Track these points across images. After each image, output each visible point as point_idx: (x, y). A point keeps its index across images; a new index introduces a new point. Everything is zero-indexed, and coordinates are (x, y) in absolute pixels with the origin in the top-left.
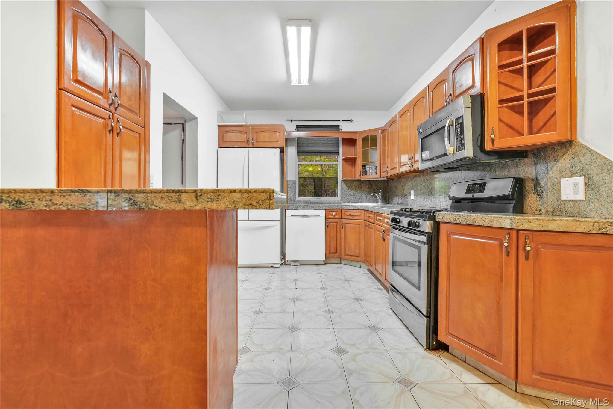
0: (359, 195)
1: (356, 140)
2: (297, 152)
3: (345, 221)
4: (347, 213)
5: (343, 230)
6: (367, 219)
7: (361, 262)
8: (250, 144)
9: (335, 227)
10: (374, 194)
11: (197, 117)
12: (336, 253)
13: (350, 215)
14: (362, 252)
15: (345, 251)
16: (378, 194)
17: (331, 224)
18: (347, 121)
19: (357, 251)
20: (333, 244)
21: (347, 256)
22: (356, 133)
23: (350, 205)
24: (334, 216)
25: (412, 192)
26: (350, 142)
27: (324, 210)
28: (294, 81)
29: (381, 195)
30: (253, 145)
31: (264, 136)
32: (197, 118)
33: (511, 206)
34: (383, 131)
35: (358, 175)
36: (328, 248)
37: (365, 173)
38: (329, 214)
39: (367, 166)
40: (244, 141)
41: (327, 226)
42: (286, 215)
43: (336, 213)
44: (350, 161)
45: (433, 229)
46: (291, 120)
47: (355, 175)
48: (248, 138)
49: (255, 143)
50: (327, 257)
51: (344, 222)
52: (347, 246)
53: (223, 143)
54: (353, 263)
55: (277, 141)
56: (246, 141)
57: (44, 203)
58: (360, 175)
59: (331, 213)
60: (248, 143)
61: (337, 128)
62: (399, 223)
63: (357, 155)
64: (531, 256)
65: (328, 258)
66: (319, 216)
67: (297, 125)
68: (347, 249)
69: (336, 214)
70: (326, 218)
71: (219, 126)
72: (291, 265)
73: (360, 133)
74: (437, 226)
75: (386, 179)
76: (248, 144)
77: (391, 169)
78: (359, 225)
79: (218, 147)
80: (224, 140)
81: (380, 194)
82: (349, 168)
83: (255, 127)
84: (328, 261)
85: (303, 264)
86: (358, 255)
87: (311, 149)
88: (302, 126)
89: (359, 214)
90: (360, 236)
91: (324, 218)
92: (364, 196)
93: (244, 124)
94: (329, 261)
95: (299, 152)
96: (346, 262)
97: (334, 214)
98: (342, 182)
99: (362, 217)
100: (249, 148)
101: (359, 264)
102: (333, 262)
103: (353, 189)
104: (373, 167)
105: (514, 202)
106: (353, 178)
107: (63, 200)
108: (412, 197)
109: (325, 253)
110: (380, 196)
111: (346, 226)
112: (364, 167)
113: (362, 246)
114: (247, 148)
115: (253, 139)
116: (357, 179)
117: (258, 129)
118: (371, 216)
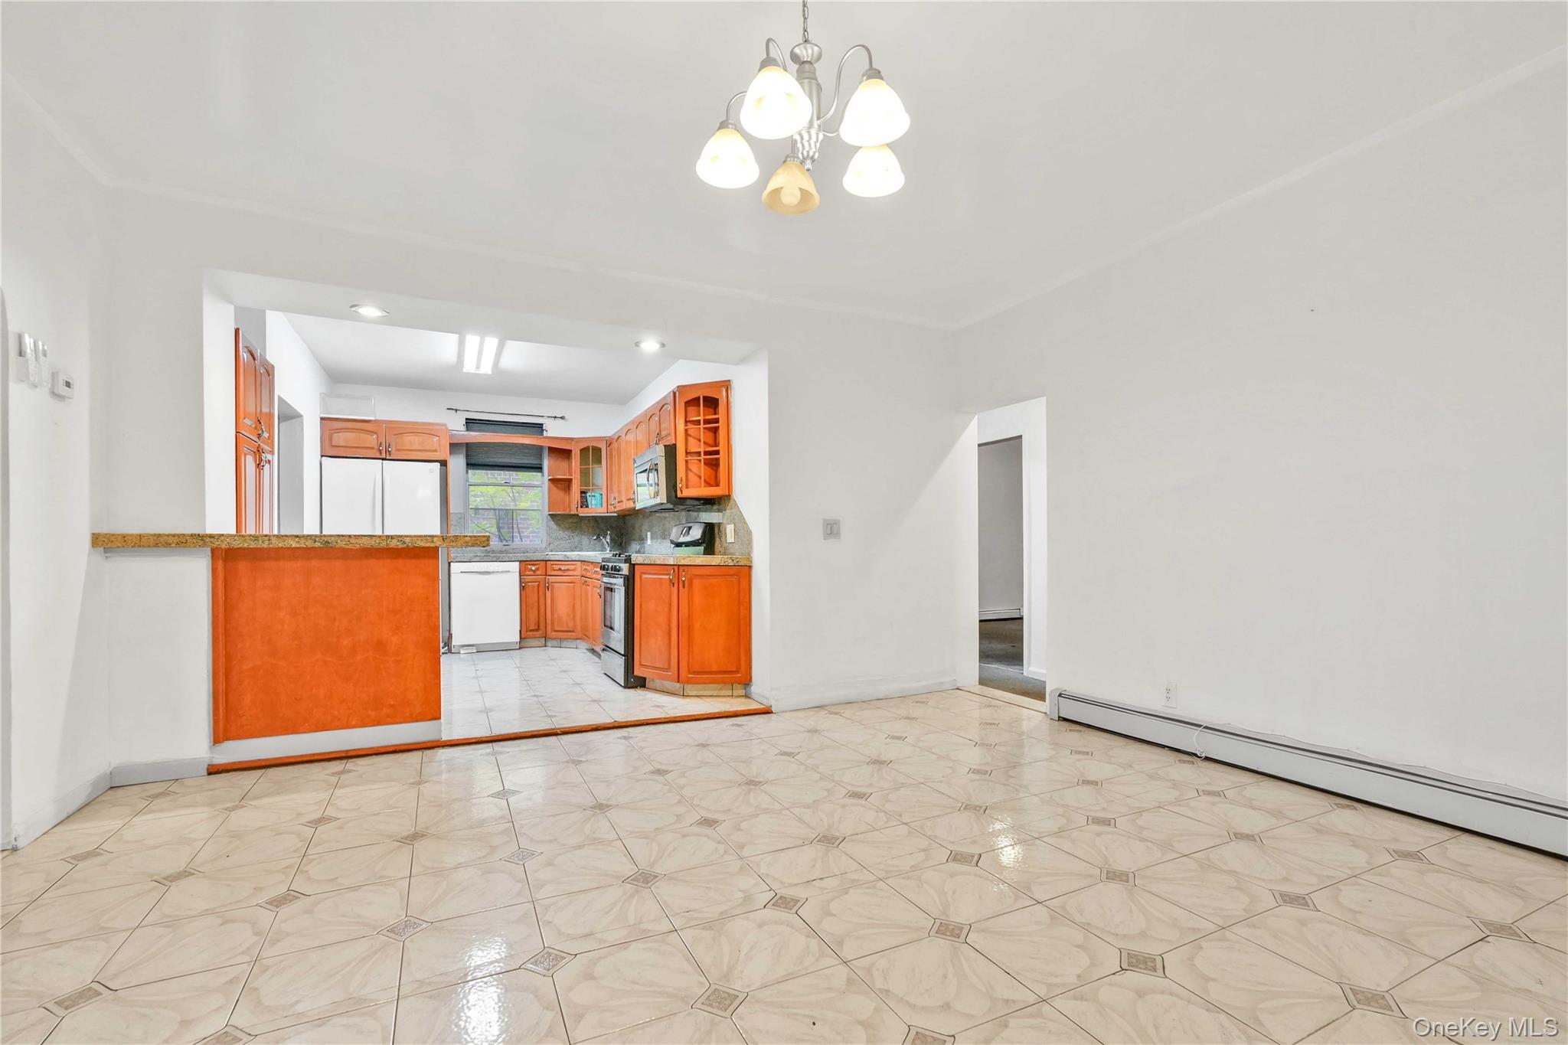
0: (577, 539)
1: (571, 451)
2: (468, 464)
3: (552, 579)
4: (554, 566)
5: (548, 594)
6: (584, 573)
7: (577, 639)
8: (384, 454)
9: (536, 589)
10: (598, 537)
11: (302, 413)
12: (538, 630)
13: (560, 569)
14: (578, 622)
15: (552, 624)
16: (605, 537)
17: (530, 584)
18: (555, 417)
19: (571, 624)
20: (533, 617)
21: (556, 633)
22: (572, 439)
23: (559, 555)
24: (534, 571)
25: (649, 534)
26: (561, 453)
27: (518, 563)
28: (469, 367)
29: (611, 539)
30: (390, 455)
31: (411, 441)
32: (302, 416)
33: (701, 548)
34: (609, 442)
35: (573, 505)
36: (524, 623)
37: (584, 503)
38: (526, 569)
39: (588, 494)
40: (373, 448)
41: (522, 588)
42: (452, 571)
43: (537, 567)
44: (562, 484)
45: (630, 571)
46: (456, 410)
47: (569, 507)
48: (381, 444)
49: (393, 452)
50: (523, 636)
51: (551, 581)
52: (555, 616)
53: (331, 450)
54: (564, 644)
55: (436, 451)
56: (376, 447)
57: (344, 543)
58: (577, 508)
59: (529, 567)
60: (380, 451)
61: (539, 428)
62: (619, 571)
63: (572, 475)
64: (686, 585)
65: (524, 638)
66: (509, 571)
67: (467, 419)
68: (556, 623)
69: (538, 569)
70: (520, 576)
71: (322, 419)
72: (462, 652)
73: (577, 442)
74: (632, 567)
75: (616, 514)
76: (381, 454)
77: (619, 502)
78: (572, 585)
79: (322, 456)
80: (333, 444)
81: (608, 537)
82: (560, 494)
83: (393, 426)
84: (524, 644)
85: (481, 650)
86: (571, 629)
87: (492, 460)
88: (475, 420)
89: (572, 567)
90: (574, 600)
91: (518, 574)
92: (585, 540)
93: (372, 418)
94: (527, 644)
95: (471, 465)
96: (555, 643)
97: (533, 568)
98: (549, 517)
99: (578, 572)
100: (383, 459)
101: (573, 644)
102: (533, 644)
103: (567, 529)
104: (598, 495)
105: (705, 545)
106: (567, 512)
107: (357, 541)
108: (649, 542)
109: (520, 631)
110: (608, 540)
111: (553, 587)
112: (584, 495)
113: (578, 616)
114: (381, 461)
115: (389, 445)
116: (573, 513)
117: (397, 429)
118: (589, 568)
